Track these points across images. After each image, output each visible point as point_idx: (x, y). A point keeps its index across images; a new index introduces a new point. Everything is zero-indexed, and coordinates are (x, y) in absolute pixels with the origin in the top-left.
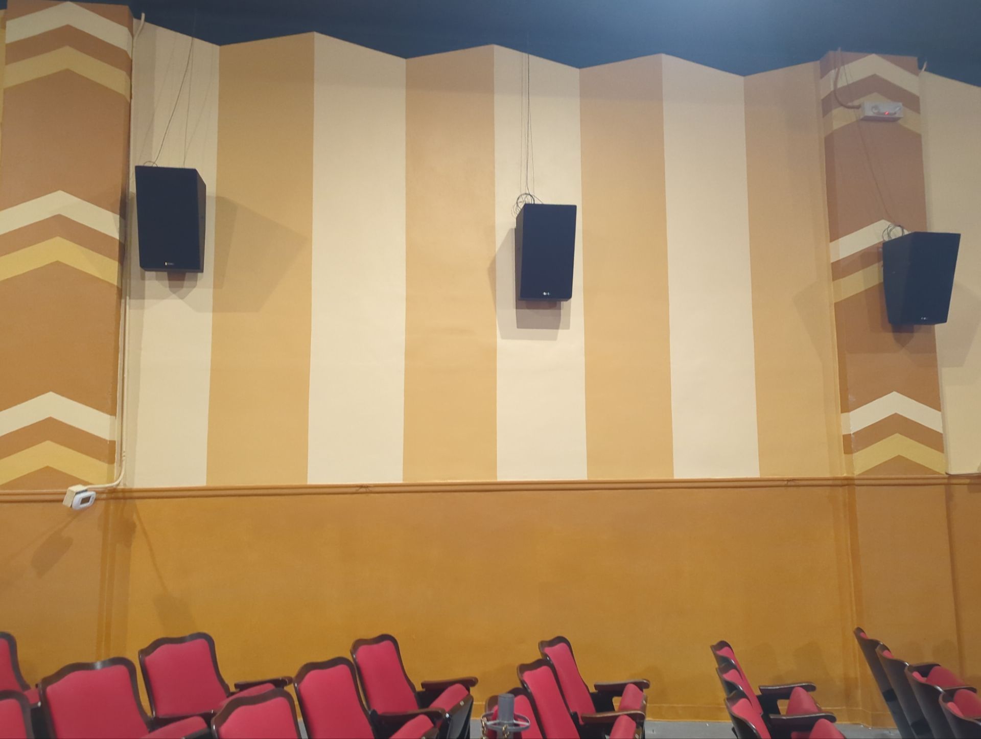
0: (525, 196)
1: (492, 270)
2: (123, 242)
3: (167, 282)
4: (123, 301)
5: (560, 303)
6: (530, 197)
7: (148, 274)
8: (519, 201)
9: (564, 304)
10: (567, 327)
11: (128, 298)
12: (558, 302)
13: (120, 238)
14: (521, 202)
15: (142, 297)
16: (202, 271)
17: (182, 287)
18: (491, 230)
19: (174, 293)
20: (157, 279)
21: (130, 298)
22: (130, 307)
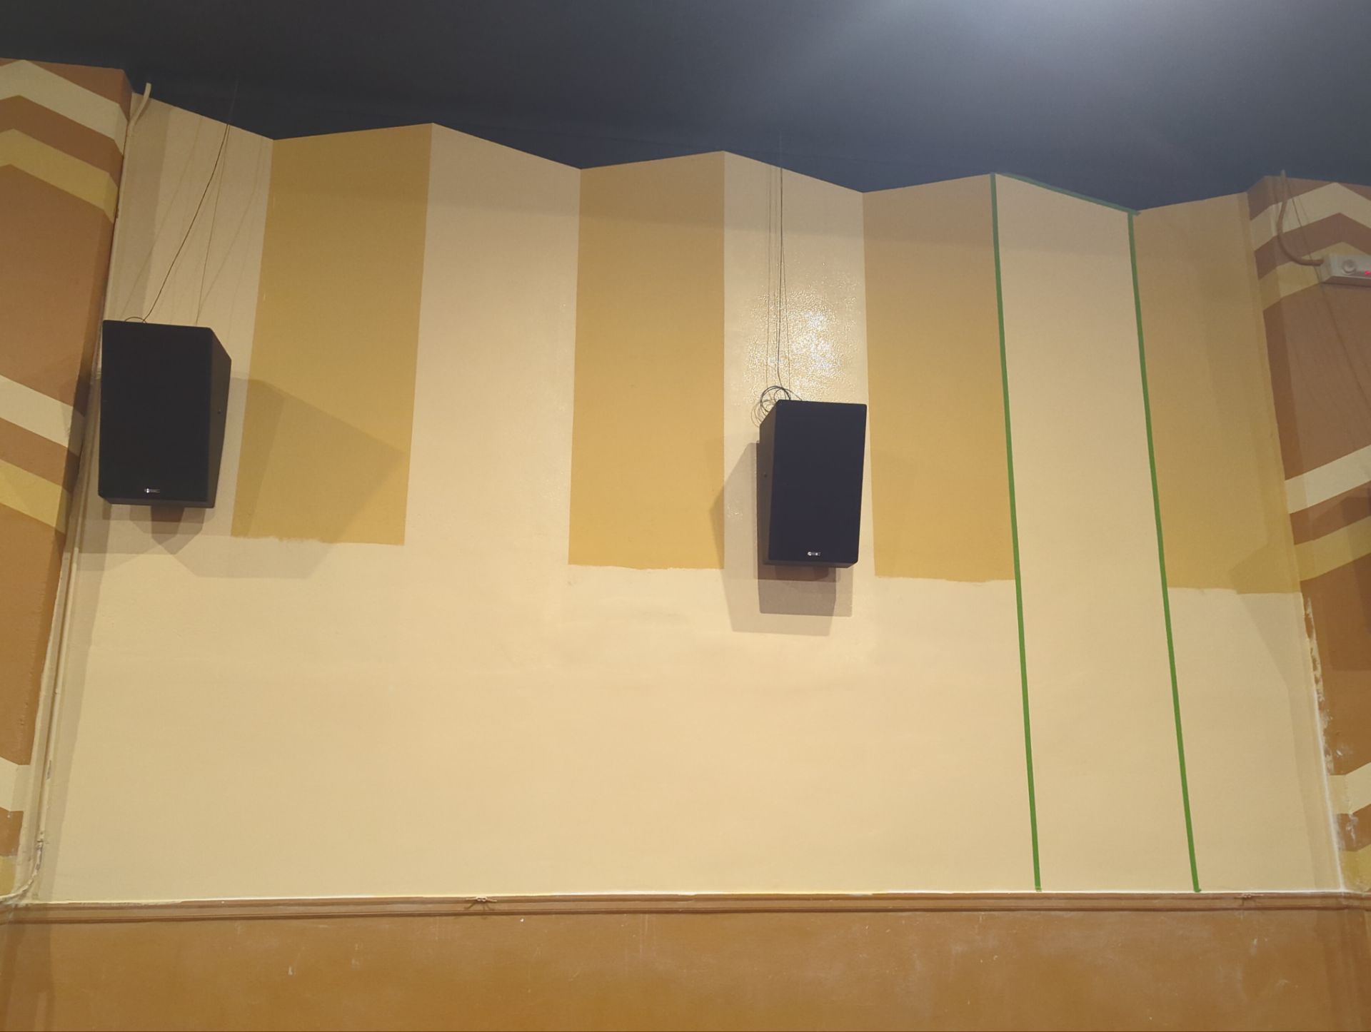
0: (774, 391)
1: (718, 511)
2: (76, 452)
3: (149, 524)
4: (66, 555)
5: (835, 572)
6: (782, 391)
7: (117, 508)
8: (764, 399)
9: (841, 572)
10: (848, 612)
11: (76, 550)
12: (830, 569)
13: (69, 444)
14: (767, 401)
15: (102, 548)
16: (212, 506)
17: (174, 532)
18: (716, 447)
19: (160, 543)
20: (132, 519)
21: (80, 551)
22: (78, 569)
